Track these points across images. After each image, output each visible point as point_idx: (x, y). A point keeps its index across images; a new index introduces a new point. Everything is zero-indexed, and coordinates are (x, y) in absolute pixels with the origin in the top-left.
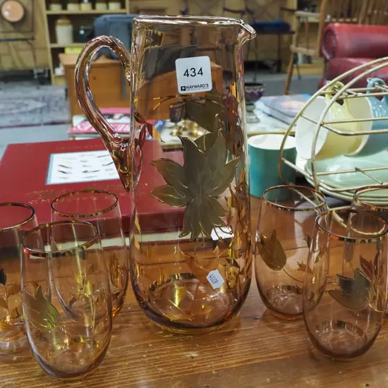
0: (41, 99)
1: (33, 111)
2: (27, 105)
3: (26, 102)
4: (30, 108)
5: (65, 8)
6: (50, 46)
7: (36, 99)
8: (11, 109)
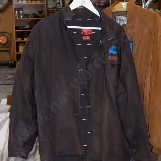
0: (12, 74)
1: (10, 79)
2: (7, 77)
3: (7, 75)
4: (9, 78)
5: (23, 39)
6: (16, 53)
7: (10, 74)
8: (2, 78)
